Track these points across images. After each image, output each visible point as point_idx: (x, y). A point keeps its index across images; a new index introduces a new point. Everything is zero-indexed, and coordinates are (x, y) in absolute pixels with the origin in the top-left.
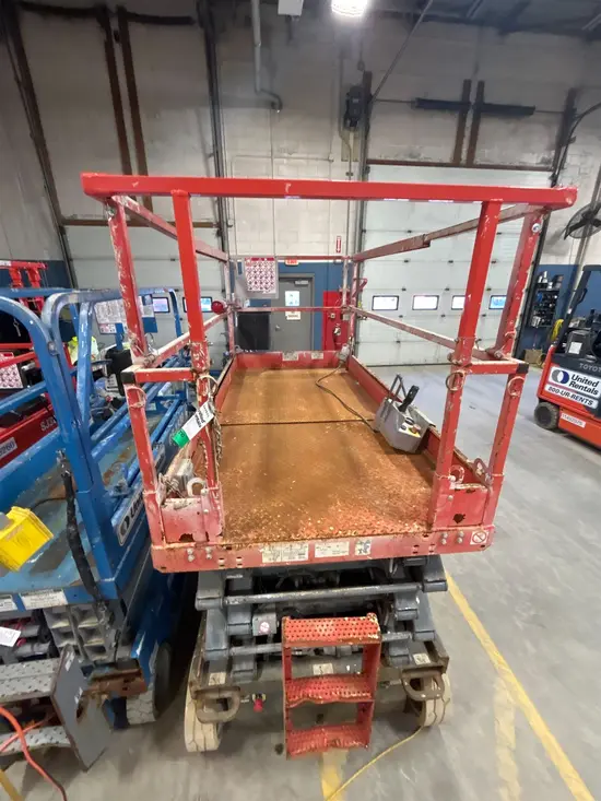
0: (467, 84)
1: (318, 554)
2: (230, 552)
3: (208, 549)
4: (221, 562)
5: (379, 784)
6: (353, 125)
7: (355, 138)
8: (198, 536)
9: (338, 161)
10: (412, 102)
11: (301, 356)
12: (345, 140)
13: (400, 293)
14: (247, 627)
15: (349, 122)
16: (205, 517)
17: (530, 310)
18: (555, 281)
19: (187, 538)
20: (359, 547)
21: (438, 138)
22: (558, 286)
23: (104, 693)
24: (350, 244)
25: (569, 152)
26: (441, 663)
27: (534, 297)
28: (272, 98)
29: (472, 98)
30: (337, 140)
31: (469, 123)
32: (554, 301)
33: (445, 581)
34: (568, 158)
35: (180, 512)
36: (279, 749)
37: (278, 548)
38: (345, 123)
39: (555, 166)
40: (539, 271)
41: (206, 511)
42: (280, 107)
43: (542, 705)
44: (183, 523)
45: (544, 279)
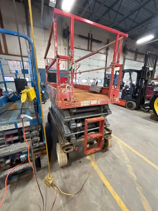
0: (89, 34)
1: (91, 104)
2: (75, 103)
3: (71, 102)
4: (73, 106)
5: (102, 161)
6: (66, 37)
7: (66, 41)
8: (68, 99)
9: (62, 45)
10: (78, 35)
11: (64, 85)
12: (64, 41)
13: (79, 78)
14: (75, 126)
15: (64, 37)
16: (70, 94)
17: (105, 83)
18: (109, 77)
19: (66, 100)
20: (98, 102)
21: (84, 44)
22: (109, 78)
23: (36, 155)
24: (66, 66)
25: (109, 52)
26: (111, 132)
27: (106, 80)
28: (44, 27)
29: (90, 37)
30: (62, 41)
31: (90, 42)
32: (109, 81)
33: (111, 111)
34: (108, 53)
35: (65, 92)
36: (80, 162)
37: (84, 102)
38: (63, 37)
39: (106, 54)
40: (106, 75)
41: (71, 92)
42: (47, 30)
43: (125, 142)
44: (65, 95)
45: (107, 76)
